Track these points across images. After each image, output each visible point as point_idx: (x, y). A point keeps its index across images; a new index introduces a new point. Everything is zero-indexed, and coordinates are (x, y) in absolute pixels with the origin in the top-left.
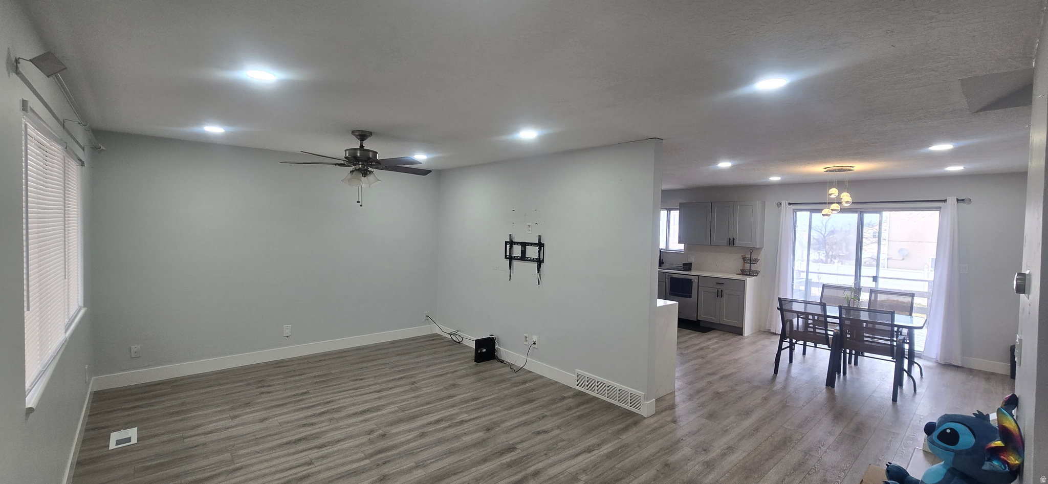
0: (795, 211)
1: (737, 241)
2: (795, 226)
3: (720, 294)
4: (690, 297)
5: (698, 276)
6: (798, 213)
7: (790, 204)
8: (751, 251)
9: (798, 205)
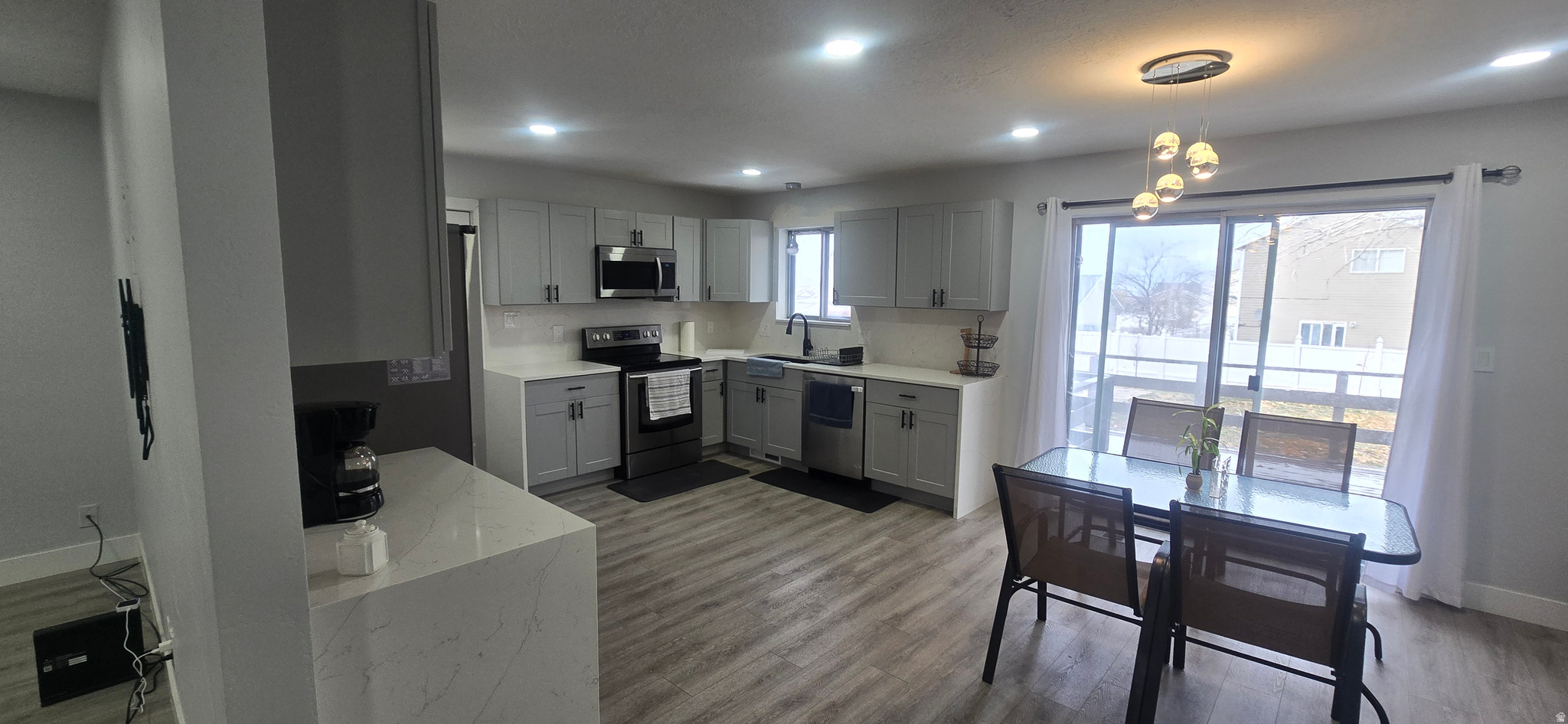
0: (1078, 222)
1: (949, 298)
2: (1078, 259)
3: (907, 420)
4: (849, 426)
5: (865, 379)
6: (1086, 228)
7: (1066, 205)
8: (980, 319)
9: (1083, 209)
